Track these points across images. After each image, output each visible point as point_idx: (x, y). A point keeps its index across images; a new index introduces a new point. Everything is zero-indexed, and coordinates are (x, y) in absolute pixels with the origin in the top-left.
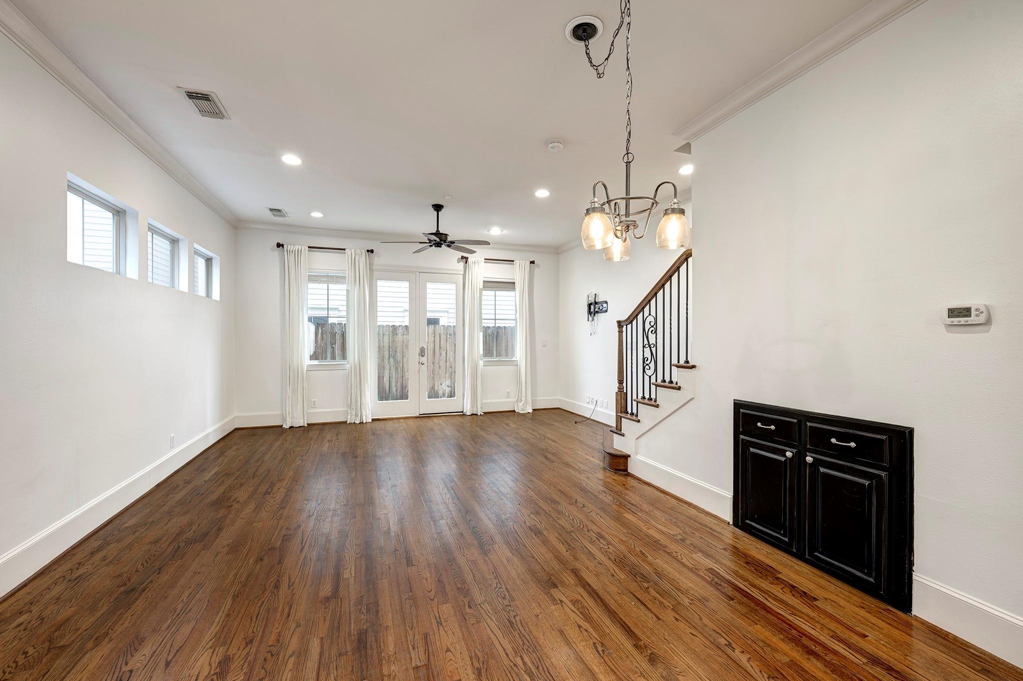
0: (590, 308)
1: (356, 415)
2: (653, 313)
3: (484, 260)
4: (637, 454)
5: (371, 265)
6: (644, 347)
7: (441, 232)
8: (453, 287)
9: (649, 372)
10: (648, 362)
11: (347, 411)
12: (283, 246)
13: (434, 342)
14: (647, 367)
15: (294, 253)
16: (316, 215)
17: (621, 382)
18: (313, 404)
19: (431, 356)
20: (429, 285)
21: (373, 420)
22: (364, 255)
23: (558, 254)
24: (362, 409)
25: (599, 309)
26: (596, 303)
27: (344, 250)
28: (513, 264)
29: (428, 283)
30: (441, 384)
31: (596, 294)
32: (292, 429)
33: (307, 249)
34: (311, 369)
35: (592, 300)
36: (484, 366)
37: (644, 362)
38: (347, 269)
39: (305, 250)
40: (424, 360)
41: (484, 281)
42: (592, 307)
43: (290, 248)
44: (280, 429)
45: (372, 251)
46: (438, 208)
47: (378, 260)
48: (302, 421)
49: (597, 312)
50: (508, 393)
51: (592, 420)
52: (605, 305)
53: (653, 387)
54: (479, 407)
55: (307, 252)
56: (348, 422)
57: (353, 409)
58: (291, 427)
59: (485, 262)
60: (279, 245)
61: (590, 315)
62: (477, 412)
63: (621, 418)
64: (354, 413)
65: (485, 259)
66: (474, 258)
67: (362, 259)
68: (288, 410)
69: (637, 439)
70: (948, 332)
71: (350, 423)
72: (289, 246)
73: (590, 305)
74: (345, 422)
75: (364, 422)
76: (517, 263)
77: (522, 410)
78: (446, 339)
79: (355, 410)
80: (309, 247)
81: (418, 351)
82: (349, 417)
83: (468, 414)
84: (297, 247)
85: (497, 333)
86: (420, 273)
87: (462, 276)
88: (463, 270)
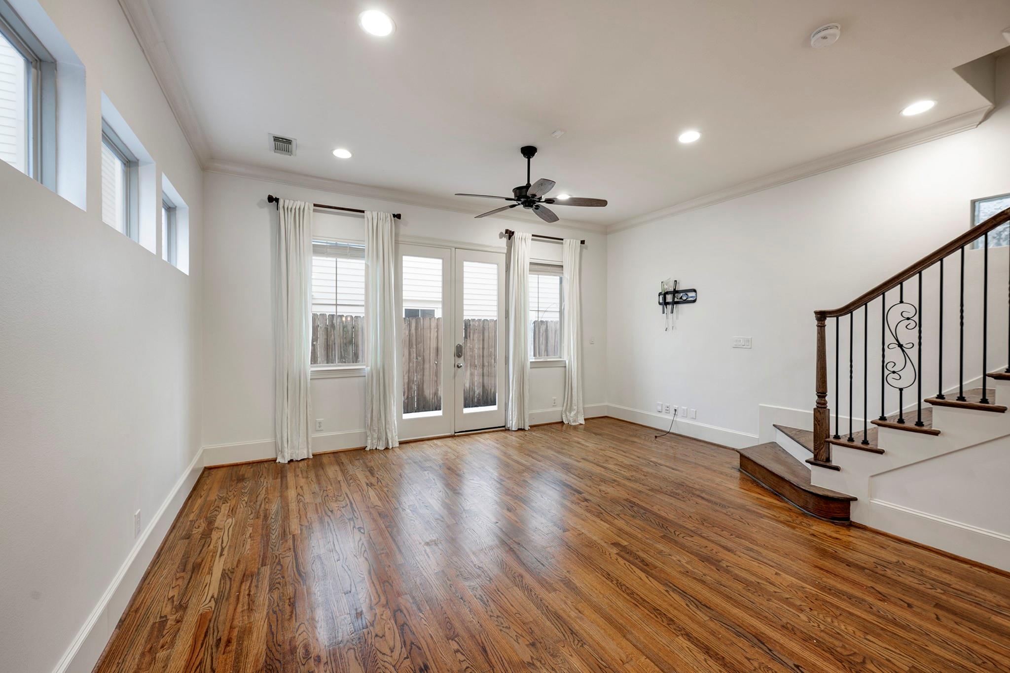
0: (664, 298)
1: (379, 439)
3: (531, 237)
4: (871, 496)
5: (397, 235)
6: (885, 347)
8: (494, 268)
10: (896, 369)
11: (366, 433)
12: (277, 200)
14: (894, 376)
15: (293, 211)
16: (342, 153)
17: (822, 393)
18: (318, 425)
21: (401, 443)
22: (389, 221)
23: (607, 234)
24: (387, 430)
25: (682, 298)
26: (676, 292)
27: (363, 212)
28: (562, 243)
29: (466, 263)
32: (292, 463)
33: (312, 207)
34: (318, 376)
35: (669, 288)
36: (531, 368)
38: (366, 238)
39: (309, 209)
40: (460, 361)
41: (531, 263)
42: (669, 296)
43: (289, 203)
44: (273, 465)
45: (398, 216)
46: (529, 152)
47: (407, 228)
48: (305, 452)
49: (677, 303)
50: (555, 400)
51: (673, 434)
52: (693, 294)
54: (527, 420)
55: (311, 211)
56: (368, 449)
57: (374, 430)
58: (291, 461)
59: (532, 239)
60: (271, 199)
61: (666, 306)
62: (524, 426)
63: (829, 445)
64: (375, 436)
65: (533, 235)
66: (521, 233)
67: (387, 225)
68: (286, 438)
69: (872, 476)
71: (370, 450)
72: (287, 202)
73: (664, 295)
74: (364, 449)
75: (391, 447)
76: (567, 242)
77: (575, 421)
79: (377, 431)
80: (315, 205)
81: (453, 350)
82: (369, 441)
83: (513, 429)
84: (298, 204)
86: (455, 249)
87: (505, 255)
88: (506, 247)
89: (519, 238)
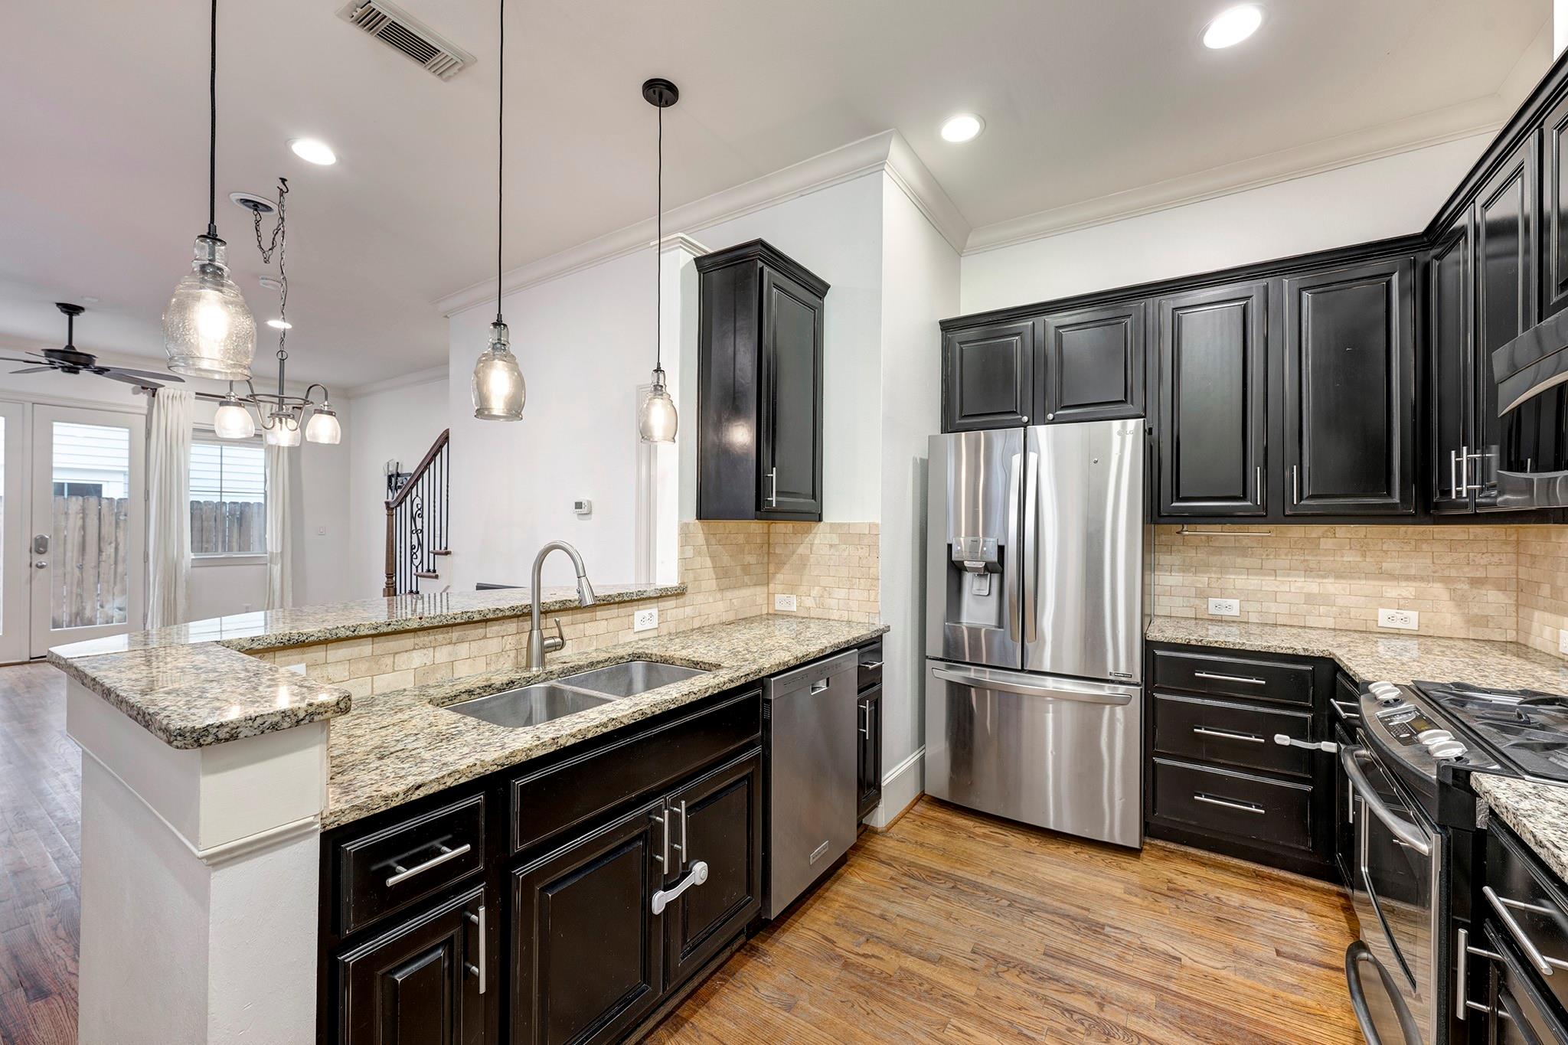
0: (390, 481)
2: (420, 495)
3: (193, 395)
6: (412, 532)
7: (78, 350)
8: (123, 434)
9: (416, 562)
10: (415, 551)
13: (84, 527)
14: (414, 556)
17: (389, 575)
19: (76, 554)
20: (59, 428)
23: (349, 398)
25: (402, 483)
26: (398, 475)
29: (55, 423)
30: (102, 606)
31: (398, 463)
35: (393, 470)
36: (192, 567)
37: (412, 549)
40: (44, 559)
41: (193, 429)
42: (393, 479)
46: (71, 310)
53: (414, 577)
59: (196, 398)
61: (390, 491)
65: (197, 394)
66: (173, 390)
70: (579, 519)
73: (390, 477)
78: (117, 523)
81: (27, 544)
85: (241, 513)
86: (33, 404)
87: (144, 417)
88: (147, 407)
89: (168, 397)
